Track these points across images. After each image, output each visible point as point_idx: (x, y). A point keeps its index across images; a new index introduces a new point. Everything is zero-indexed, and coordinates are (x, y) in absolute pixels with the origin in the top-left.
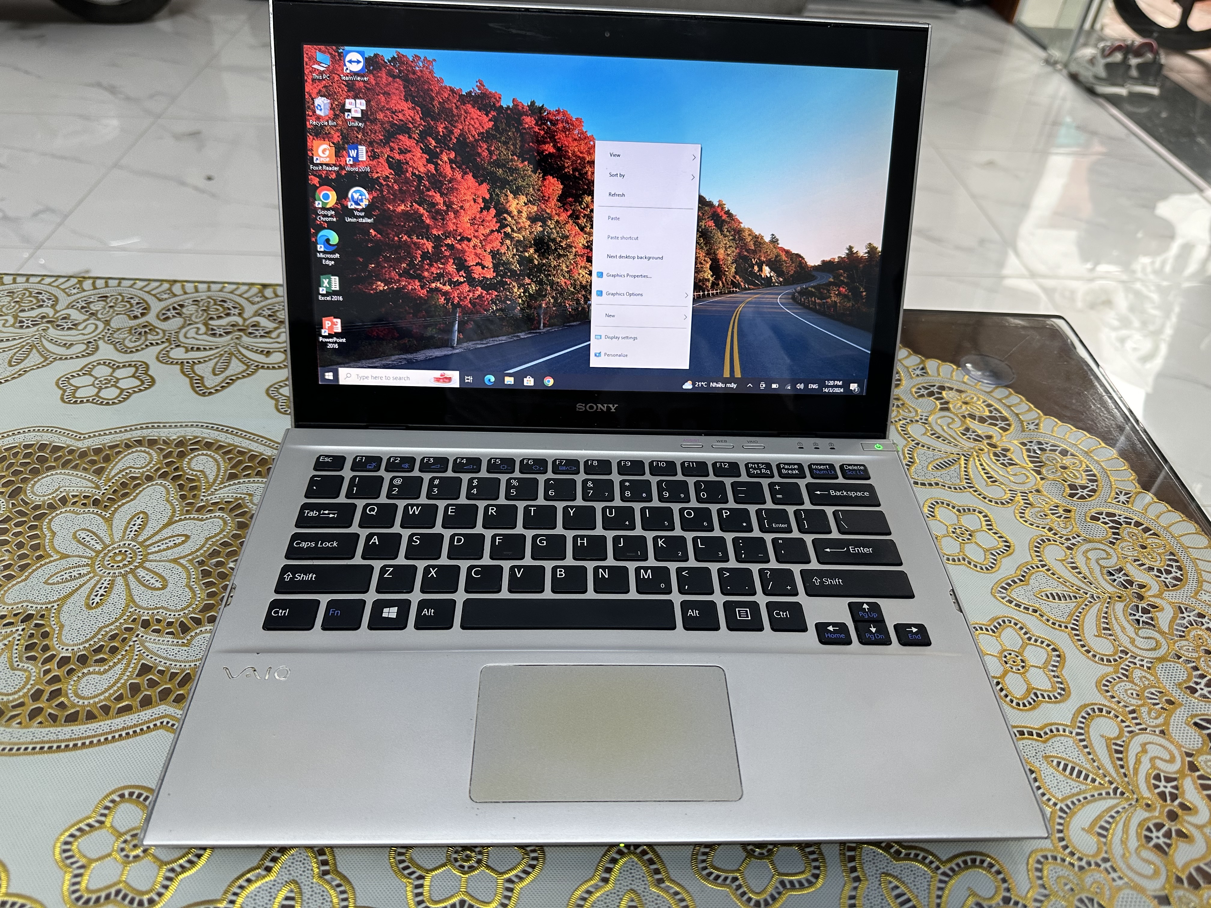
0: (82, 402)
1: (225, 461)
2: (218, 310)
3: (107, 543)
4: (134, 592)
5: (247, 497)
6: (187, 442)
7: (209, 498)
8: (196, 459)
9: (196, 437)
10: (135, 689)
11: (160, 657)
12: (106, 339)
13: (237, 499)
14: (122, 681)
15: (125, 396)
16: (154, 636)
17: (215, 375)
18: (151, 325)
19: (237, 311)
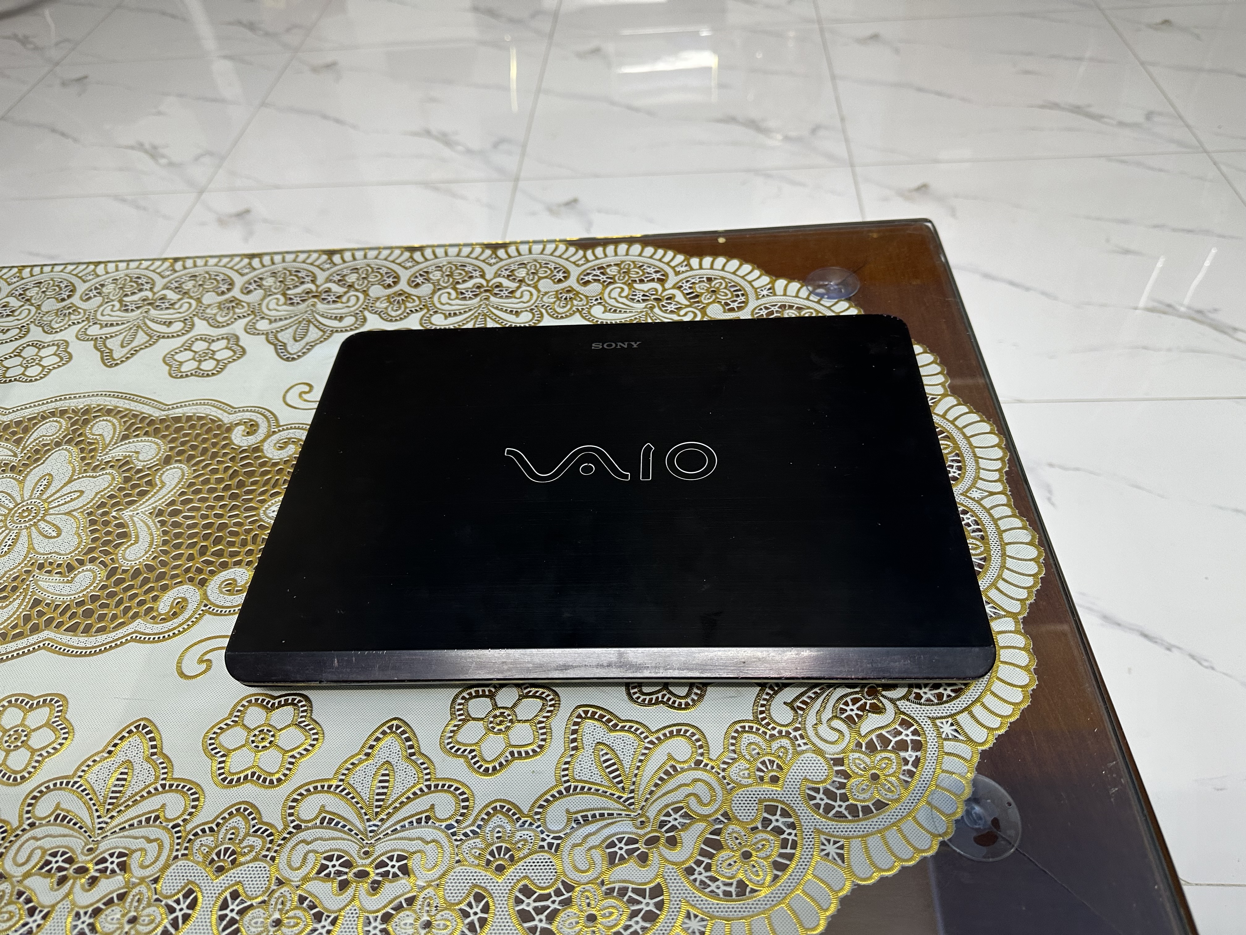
0: (10, 381)
1: (120, 425)
2: (132, 286)
3: (19, 501)
4: (35, 541)
5: (135, 455)
6: (92, 409)
7: (103, 457)
8: (97, 425)
9: (99, 405)
10: (27, 618)
11: (49, 592)
12: (37, 322)
13: (125, 457)
14: (18, 613)
15: (46, 372)
16: (46, 577)
17: (122, 346)
18: (76, 306)
19: (149, 286)
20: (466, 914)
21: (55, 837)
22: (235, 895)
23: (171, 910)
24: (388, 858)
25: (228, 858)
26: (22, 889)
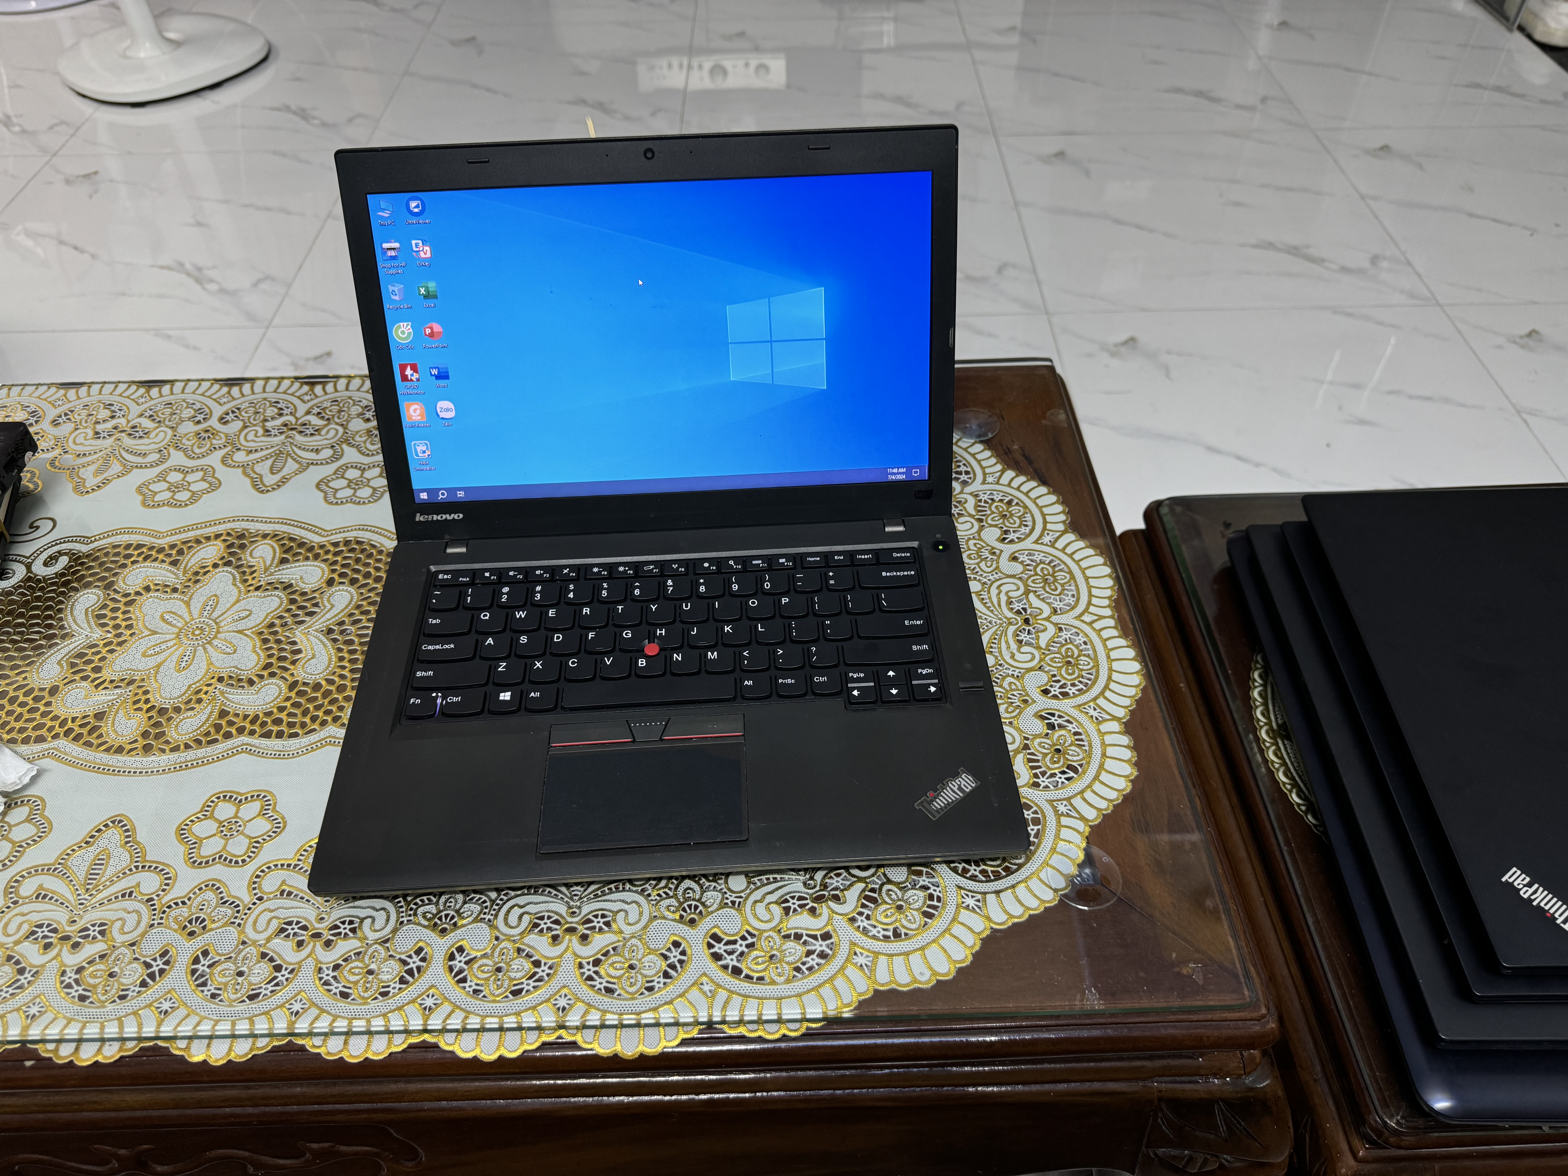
0: (160, 505)
1: (279, 548)
3: (188, 620)
5: (298, 578)
6: (248, 535)
8: (255, 549)
9: (255, 530)
10: (218, 727)
11: (235, 703)
12: (176, 446)
13: (289, 580)
14: (208, 722)
15: (195, 497)
17: (273, 473)
18: (213, 429)
19: (289, 411)
20: (666, 957)
21: (286, 908)
22: (461, 950)
23: (405, 963)
24: (594, 916)
25: (450, 920)
26: (265, 951)
